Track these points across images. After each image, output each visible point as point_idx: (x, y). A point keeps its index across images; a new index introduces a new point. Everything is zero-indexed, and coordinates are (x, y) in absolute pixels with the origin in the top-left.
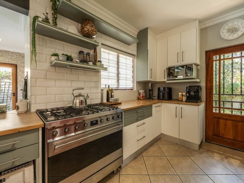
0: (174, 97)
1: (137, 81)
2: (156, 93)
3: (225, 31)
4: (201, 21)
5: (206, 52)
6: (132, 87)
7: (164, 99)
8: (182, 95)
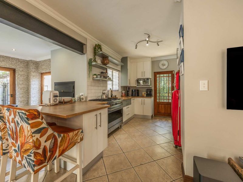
0: (140, 95)
1: (121, 86)
2: (130, 93)
3: (161, 64)
4: (152, 58)
5: (154, 73)
6: (118, 89)
7: (135, 96)
8: (144, 94)
